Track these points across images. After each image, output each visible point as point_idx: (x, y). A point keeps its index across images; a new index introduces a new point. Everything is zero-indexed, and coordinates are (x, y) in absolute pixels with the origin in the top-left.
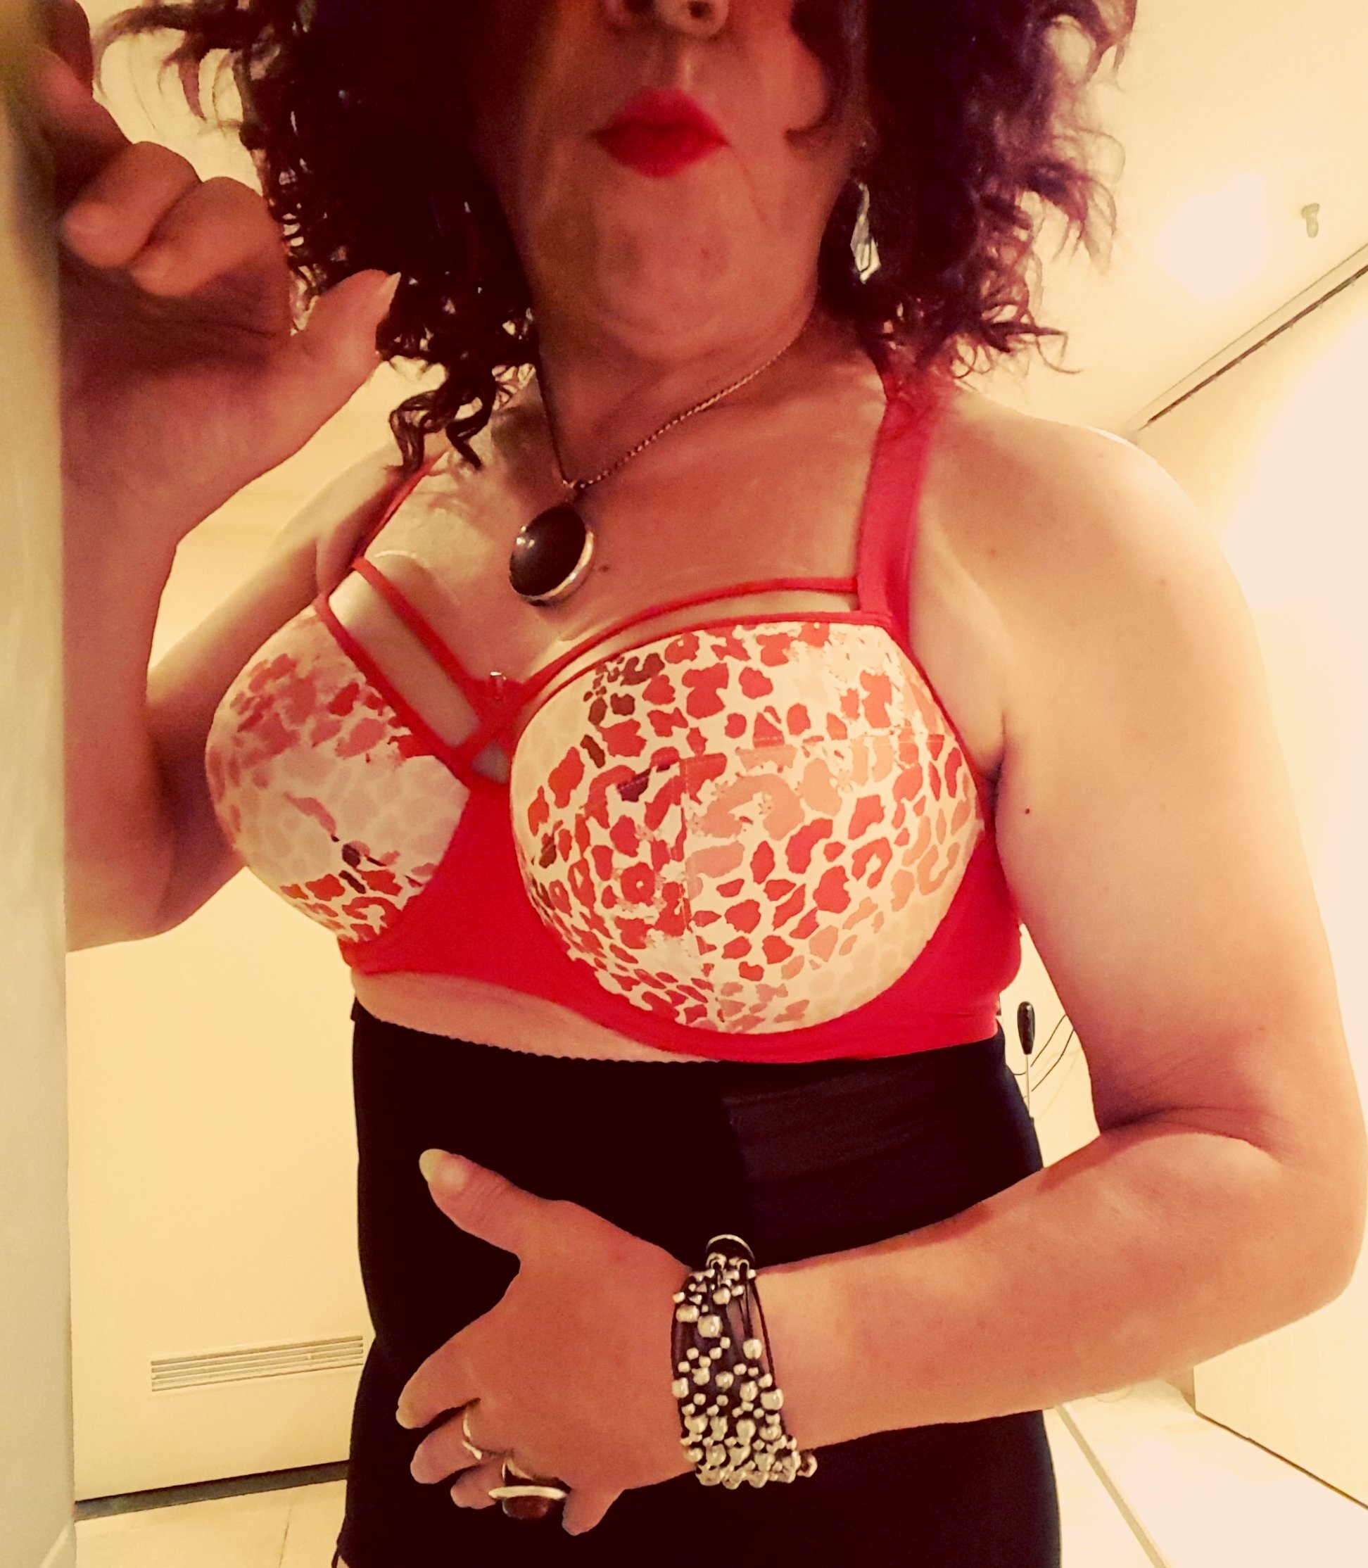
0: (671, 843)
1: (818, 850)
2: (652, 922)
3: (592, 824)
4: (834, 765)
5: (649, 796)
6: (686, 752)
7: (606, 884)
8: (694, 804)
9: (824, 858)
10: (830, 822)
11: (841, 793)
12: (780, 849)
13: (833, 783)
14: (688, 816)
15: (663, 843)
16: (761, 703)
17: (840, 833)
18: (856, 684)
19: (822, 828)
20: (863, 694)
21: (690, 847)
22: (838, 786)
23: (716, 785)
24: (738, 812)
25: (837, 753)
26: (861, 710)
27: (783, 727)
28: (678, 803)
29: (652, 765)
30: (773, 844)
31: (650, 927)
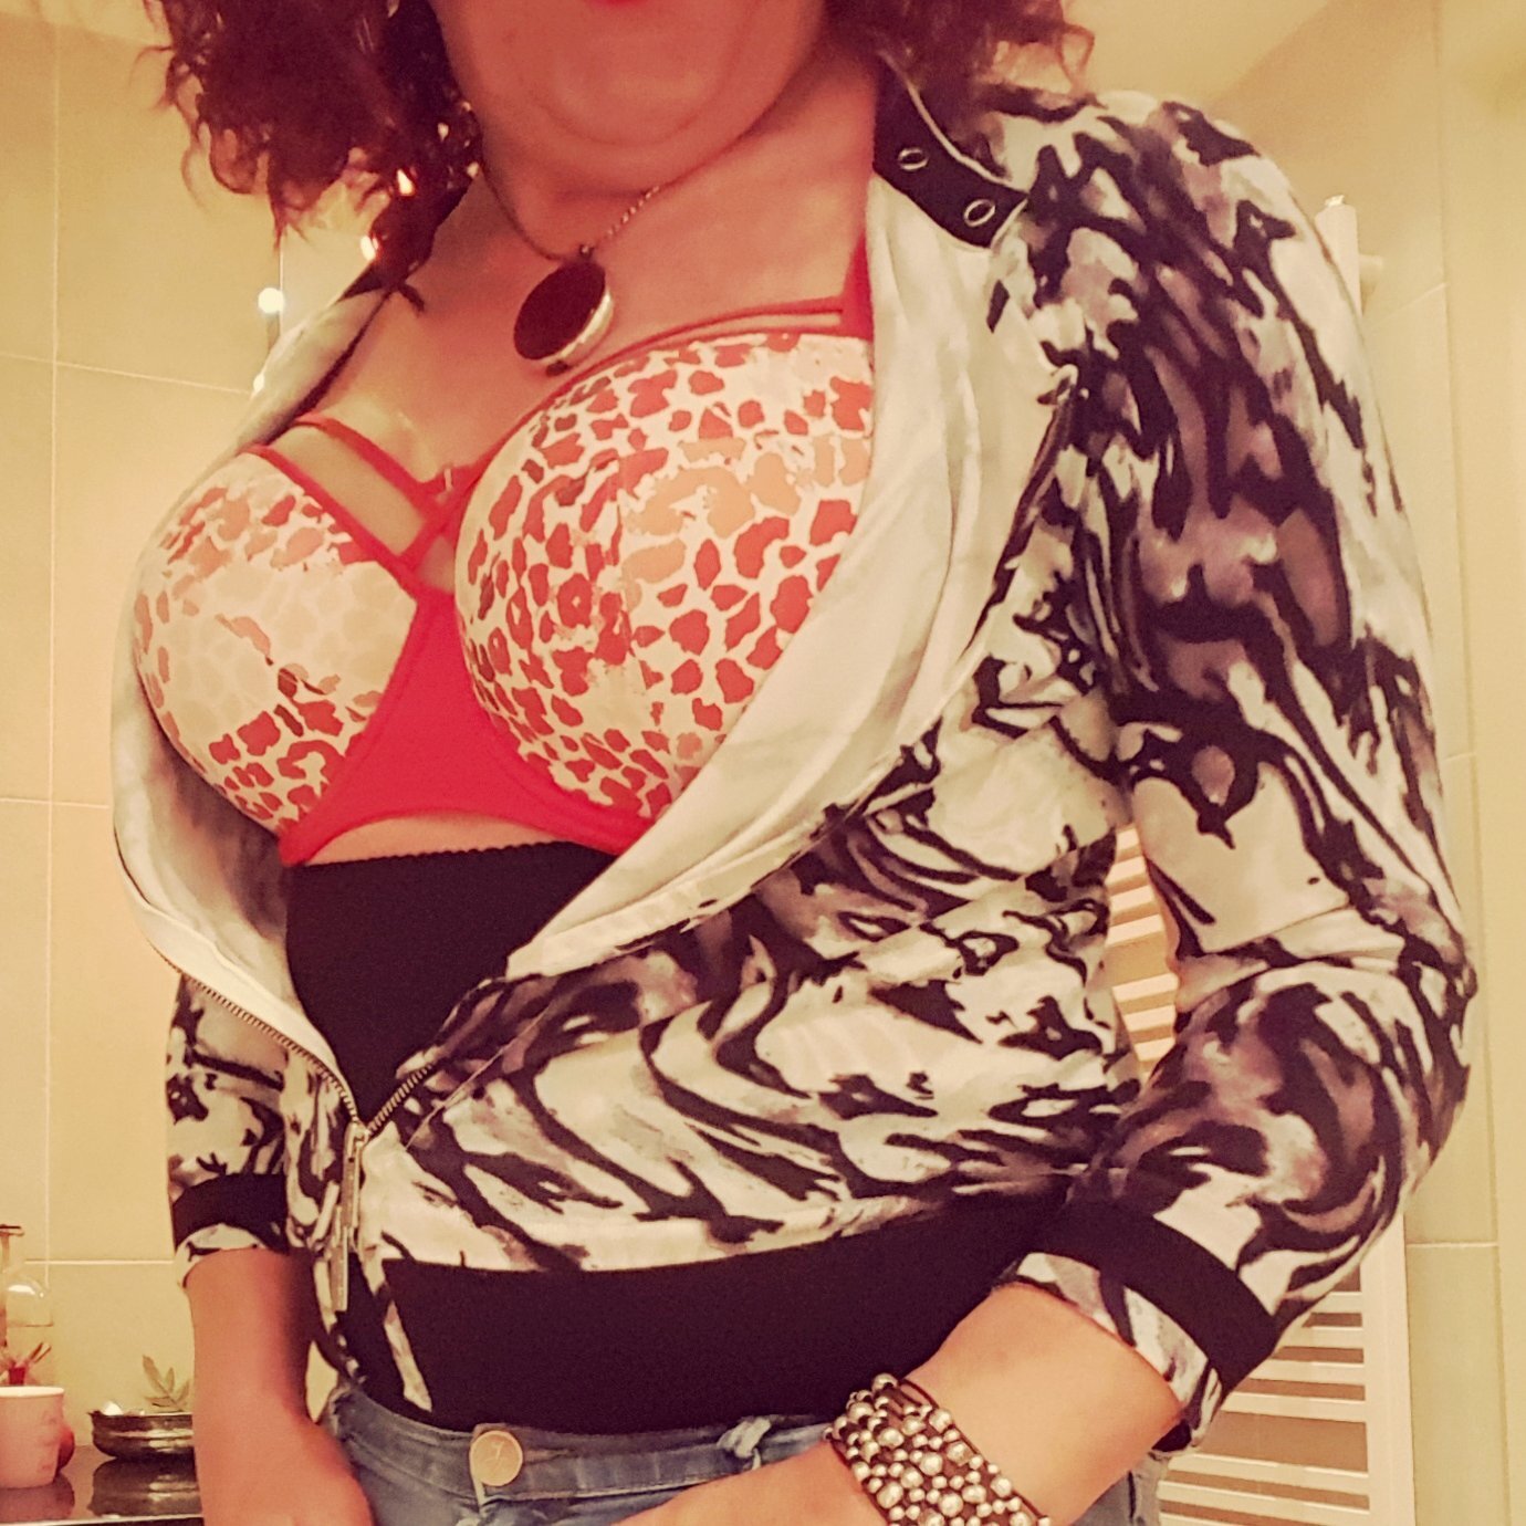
0: (606, 545)
1: (772, 552)
2: (590, 649)
3: (530, 543)
4: (791, 462)
5: (585, 498)
6: (625, 450)
7: (542, 610)
8: (631, 500)
9: (779, 563)
10: (786, 523)
11: (799, 491)
12: (726, 548)
13: (790, 479)
14: (624, 513)
15: (598, 547)
16: (708, 401)
17: (799, 535)
18: (824, 386)
19: (779, 528)
20: (832, 396)
21: (625, 551)
22: (796, 483)
23: (656, 479)
24: (679, 506)
25: (795, 448)
26: (828, 410)
27: (733, 421)
28: (614, 499)
29: (590, 468)
30: (718, 542)
31: (590, 656)
